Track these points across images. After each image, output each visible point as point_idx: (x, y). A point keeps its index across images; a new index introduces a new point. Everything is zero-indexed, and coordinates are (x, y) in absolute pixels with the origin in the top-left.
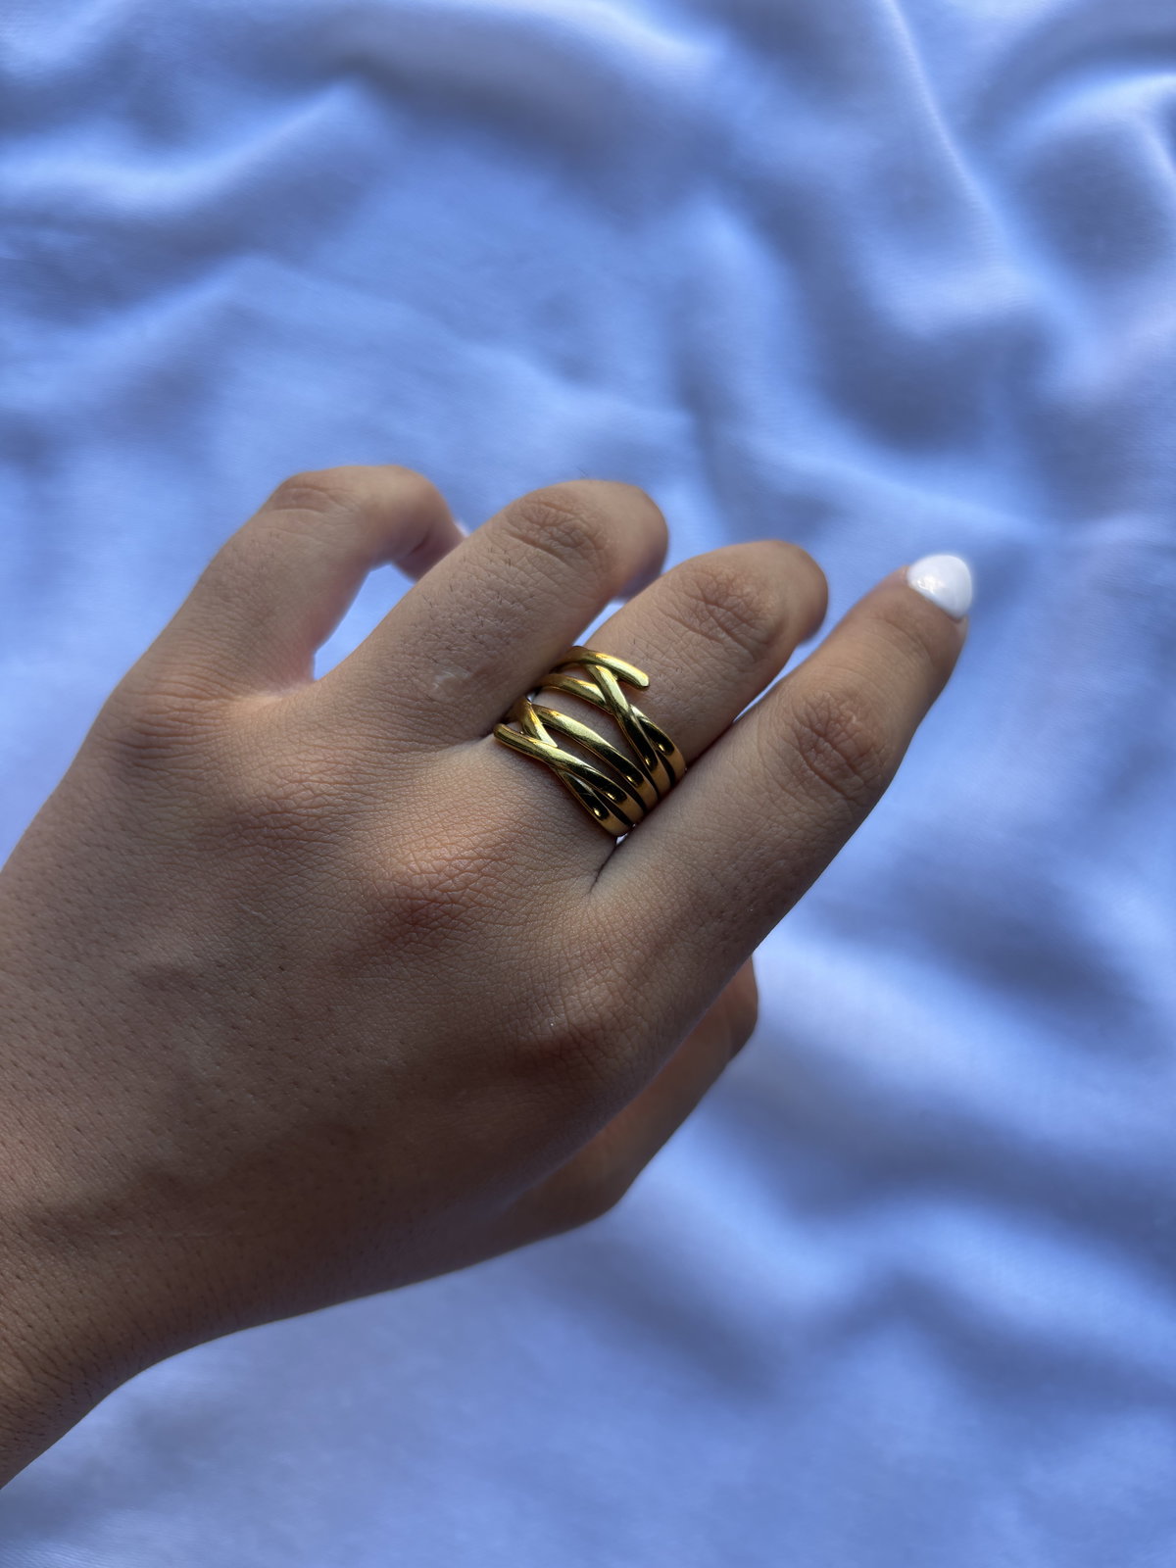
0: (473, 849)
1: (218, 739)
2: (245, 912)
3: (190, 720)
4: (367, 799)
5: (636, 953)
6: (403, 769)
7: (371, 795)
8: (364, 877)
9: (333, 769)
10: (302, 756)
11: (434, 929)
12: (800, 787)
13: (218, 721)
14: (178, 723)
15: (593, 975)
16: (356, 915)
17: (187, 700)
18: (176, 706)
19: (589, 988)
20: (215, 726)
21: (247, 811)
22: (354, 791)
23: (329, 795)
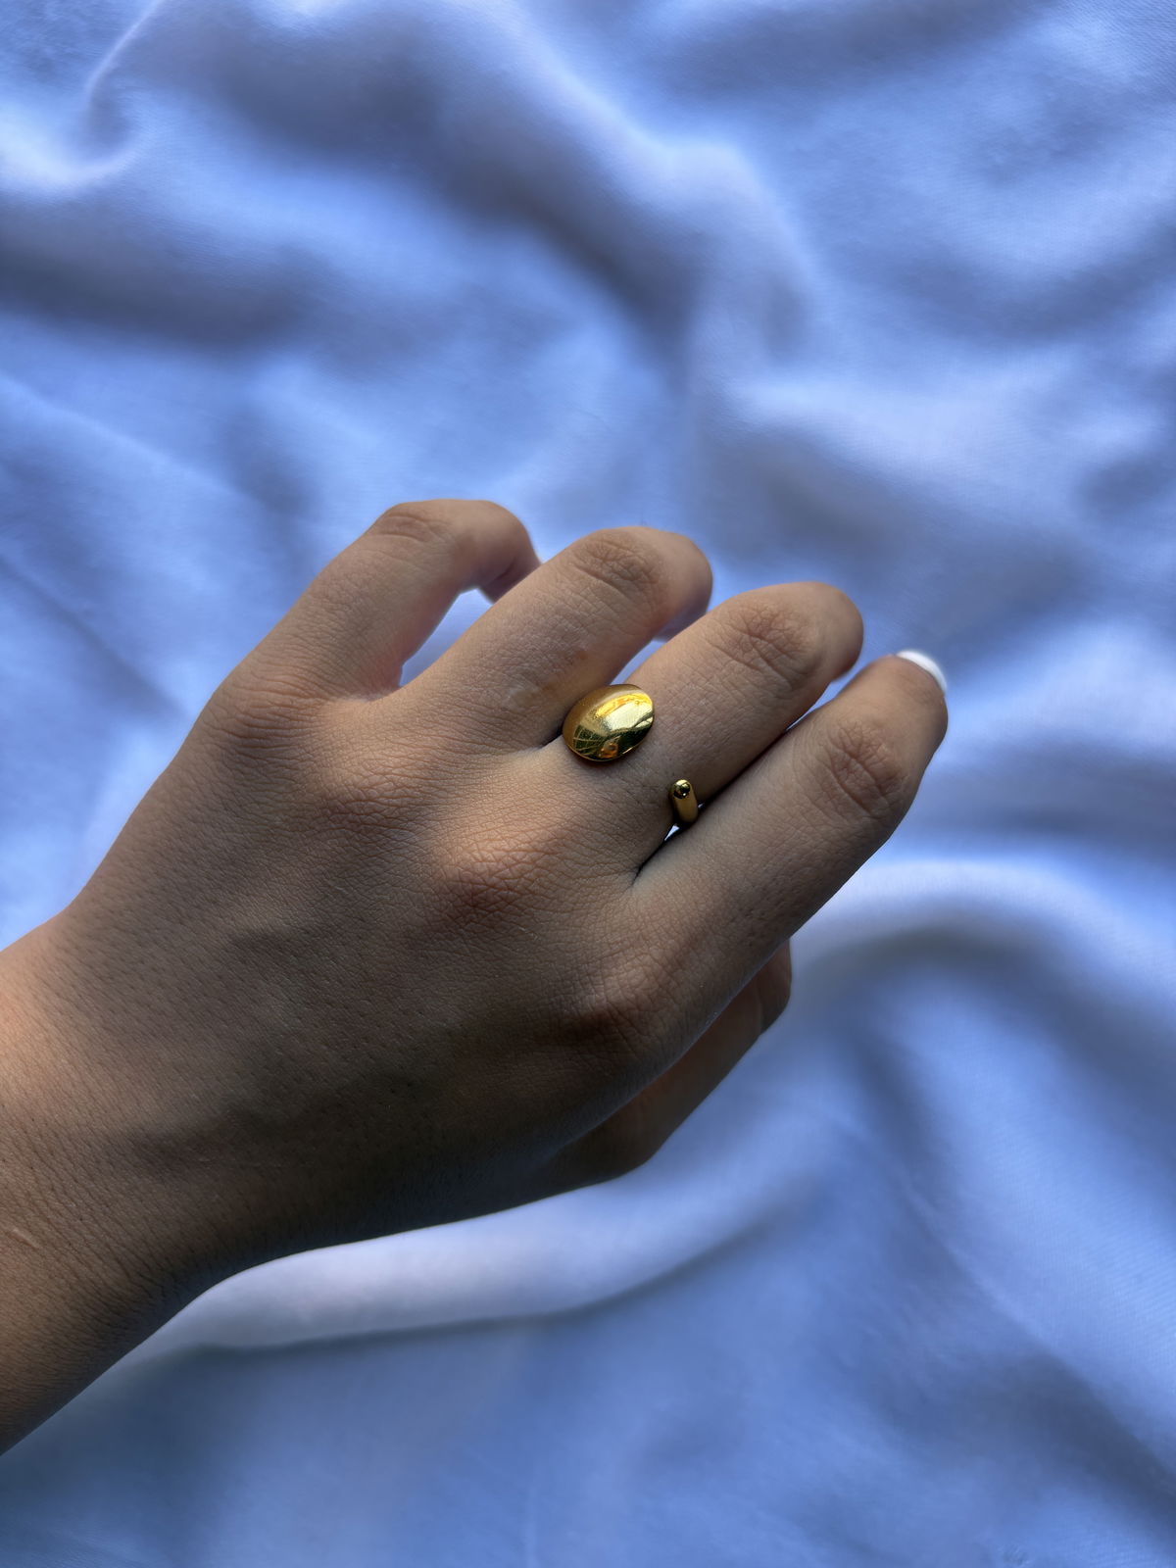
0: (529, 843)
1: (313, 734)
2: (329, 886)
3: (288, 715)
4: (441, 794)
5: (670, 942)
6: (473, 768)
7: (445, 790)
8: (434, 862)
9: (411, 765)
10: (387, 753)
11: (490, 912)
12: (829, 803)
13: (312, 718)
14: (277, 717)
15: (632, 959)
16: (425, 894)
17: (287, 696)
18: (278, 702)
19: (628, 971)
20: (311, 722)
21: (335, 798)
22: (430, 785)
23: (409, 788)
